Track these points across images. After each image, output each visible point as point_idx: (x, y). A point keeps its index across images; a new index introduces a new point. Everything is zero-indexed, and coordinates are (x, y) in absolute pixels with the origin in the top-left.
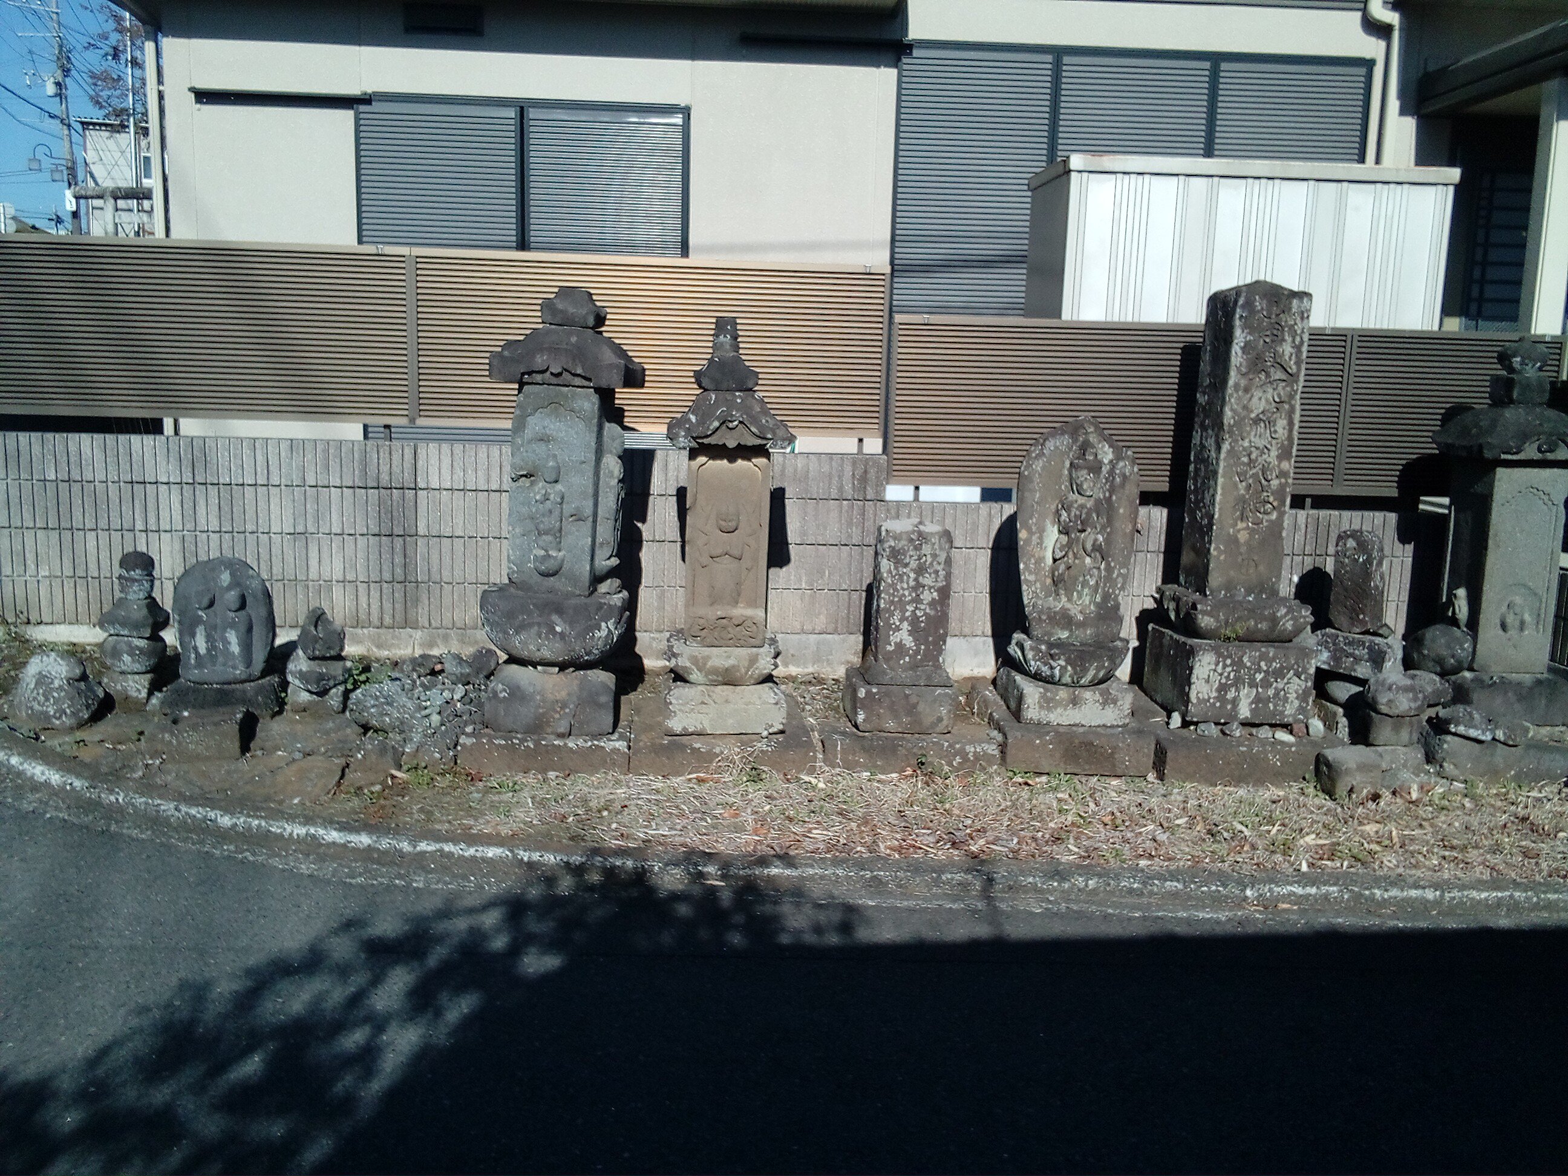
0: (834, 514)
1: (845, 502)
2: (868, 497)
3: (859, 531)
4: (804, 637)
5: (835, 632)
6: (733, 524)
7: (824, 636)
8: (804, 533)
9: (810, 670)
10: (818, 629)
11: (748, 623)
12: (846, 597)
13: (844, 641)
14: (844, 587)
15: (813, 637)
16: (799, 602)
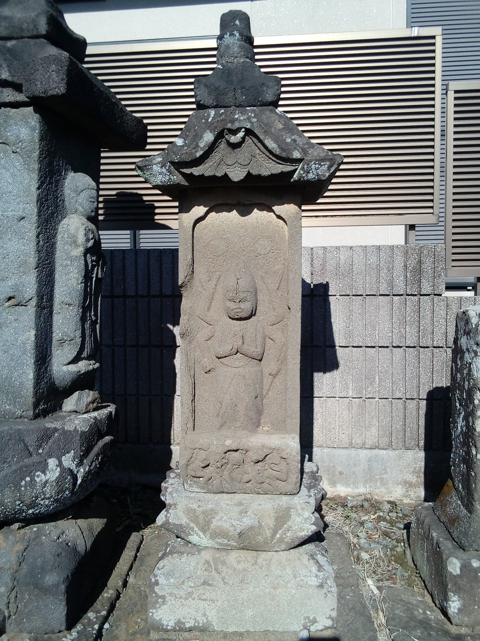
0: (384, 312)
1: (396, 298)
2: (423, 292)
3: (414, 331)
4: (353, 452)
5: (390, 446)
6: (247, 307)
7: (376, 451)
8: (349, 335)
9: (361, 490)
10: (369, 443)
11: (274, 458)
12: (401, 406)
13: (400, 457)
14: (398, 395)
15: (363, 453)
16: (345, 412)
